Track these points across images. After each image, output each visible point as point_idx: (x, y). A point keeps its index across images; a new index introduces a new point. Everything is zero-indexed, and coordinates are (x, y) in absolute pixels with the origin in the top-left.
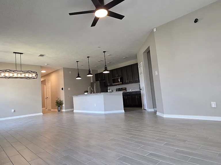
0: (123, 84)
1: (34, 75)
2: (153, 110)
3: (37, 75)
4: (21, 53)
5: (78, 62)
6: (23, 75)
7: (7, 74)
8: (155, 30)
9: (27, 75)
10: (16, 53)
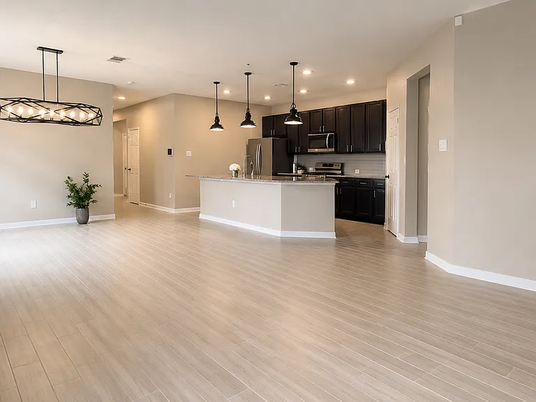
0: (336, 152)
1: (92, 115)
2: (414, 240)
3: (99, 116)
4: (58, 52)
5: (219, 83)
6: (62, 115)
7: (21, 110)
8: (458, 21)
9: (72, 114)
10: (43, 49)
